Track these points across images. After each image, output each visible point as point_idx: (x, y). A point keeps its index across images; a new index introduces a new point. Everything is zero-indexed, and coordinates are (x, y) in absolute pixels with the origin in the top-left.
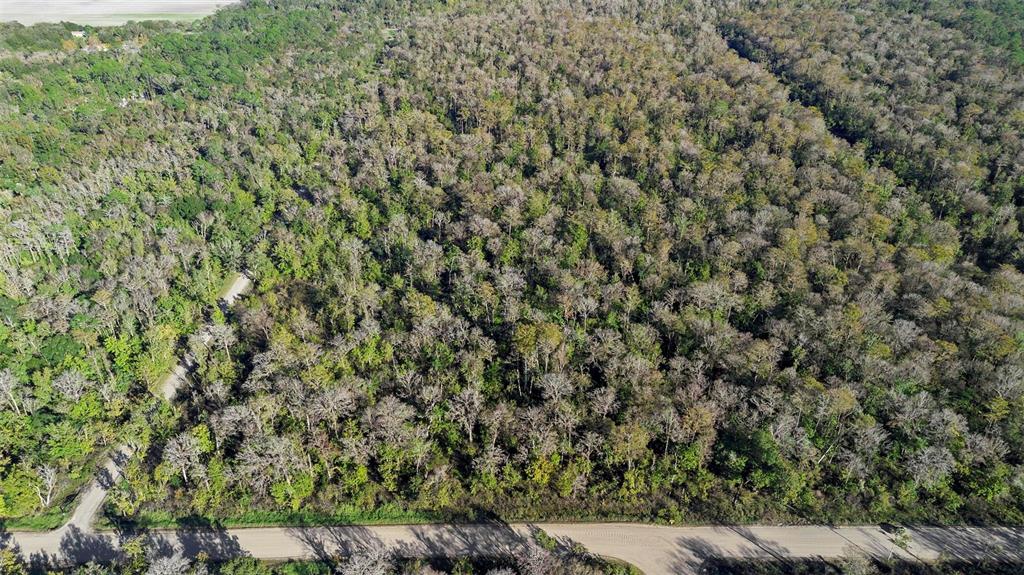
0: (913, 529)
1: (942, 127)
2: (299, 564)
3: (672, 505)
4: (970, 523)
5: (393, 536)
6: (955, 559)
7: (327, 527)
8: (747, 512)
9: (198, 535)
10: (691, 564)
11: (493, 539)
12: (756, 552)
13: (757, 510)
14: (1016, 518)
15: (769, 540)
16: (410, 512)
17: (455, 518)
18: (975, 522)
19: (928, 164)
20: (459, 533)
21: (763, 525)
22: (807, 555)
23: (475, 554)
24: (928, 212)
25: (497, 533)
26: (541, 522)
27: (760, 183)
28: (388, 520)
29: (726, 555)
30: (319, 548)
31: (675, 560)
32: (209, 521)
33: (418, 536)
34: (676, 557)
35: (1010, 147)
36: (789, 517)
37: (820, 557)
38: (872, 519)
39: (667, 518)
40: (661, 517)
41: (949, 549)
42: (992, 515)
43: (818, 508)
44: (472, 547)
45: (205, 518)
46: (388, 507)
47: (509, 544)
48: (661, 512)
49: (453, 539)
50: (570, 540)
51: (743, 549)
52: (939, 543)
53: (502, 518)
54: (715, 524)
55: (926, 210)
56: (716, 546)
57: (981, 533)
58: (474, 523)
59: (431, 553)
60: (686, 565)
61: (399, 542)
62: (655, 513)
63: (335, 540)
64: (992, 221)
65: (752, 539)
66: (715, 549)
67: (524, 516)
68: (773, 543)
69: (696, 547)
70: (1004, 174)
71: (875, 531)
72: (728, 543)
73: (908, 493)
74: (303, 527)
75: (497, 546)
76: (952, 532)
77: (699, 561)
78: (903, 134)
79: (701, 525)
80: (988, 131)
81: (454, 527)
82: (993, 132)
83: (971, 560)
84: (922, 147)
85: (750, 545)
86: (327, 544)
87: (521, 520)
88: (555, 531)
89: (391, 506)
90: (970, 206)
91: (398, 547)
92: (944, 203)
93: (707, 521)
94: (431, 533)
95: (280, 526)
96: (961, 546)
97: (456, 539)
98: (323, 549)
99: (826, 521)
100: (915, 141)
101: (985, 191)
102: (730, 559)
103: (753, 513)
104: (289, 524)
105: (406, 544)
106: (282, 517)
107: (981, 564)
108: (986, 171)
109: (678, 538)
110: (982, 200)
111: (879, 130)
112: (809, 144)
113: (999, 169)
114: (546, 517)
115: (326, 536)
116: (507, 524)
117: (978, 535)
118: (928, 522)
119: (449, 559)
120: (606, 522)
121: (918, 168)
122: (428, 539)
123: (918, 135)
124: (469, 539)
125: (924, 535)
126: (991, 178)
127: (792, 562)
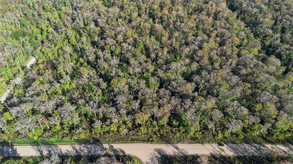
0: (227, 145)
1: (263, 6)
2: (34, 158)
3: (154, 137)
4: (246, 143)
5: (66, 148)
6: (238, 155)
7: (45, 145)
8: (178, 139)
9: (5, 148)
10: (157, 157)
11: (97, 149)
12: (178, 153)
13: (181, 138)
14: (260, 141)
15: (182, 149)
16: (72, 140)
17: (86, 142)
18: (247, 142)
19: (256, 19)
20: (87, 147)
21: (181, 143)
22: (193, 154)
23: (90, 154)
24: (252, 36)
25: (98, 147)
26: (113, 143)
27: (201, 26)
28: (65, 143)
29: (168, 154)
30: (41, 152)
31: (152, 156)
32: (9, 143)
33: (73, 148)
34: (152, 155)
35: (283, 13)
36: (190, 141)
37: (197, 154)
38: (215, 141)
39: (152, 141)
40: (150, 141)
41: (237, 151)
42: (253, 140)
43: (199, 138)
44: (90, 152)
45: (8, 142)
46: (65, 139)
47: (101, 151)
48: (151, 140)
49: (84, 149)
50: (121, 149)
51: (174, 152)
52: (234, 150)
53: (101, 142)
54: (167, 143)
55: (252, 35)
56: (166, 151)
57: (248, 146)
58: (92, 144)
59: (76, 154)
60: (155, 157)
61: (67, 150)
62: (149, 140)
63: (47, 150)
64: (272, 39)
65: (177, 148)
66: (165, 152)
67: (108, 141)
68: (183, 150)
69: (159, 151)
70: (280, 22)
71: (215, 146)
72: (169, 150)
73: (227, 133)
74: (37, 145)
75: (98, 152)
76: (239, 146)
77: (159, 156)
78: (250, 8)
79: (162, 144)
80: (277, 7)
81: (85, 145)
82: (279, 8)
83: (243, 155)
84: (255, 13)
85: (176, 151)
86: (44, 151)
87: (106, 143)
88: (116, 146)
89: (67, 138)
90: (266, 34)
91: (66, 152)
92: (258, 32)
93: (164, 143)
94: (78, 147)
95: (31, 145)
96: (241, 151)
97: (85, 149)
98: (42, 153)
99: (201, 142)
100: (253, 11)
101: (272, 29)
102: (169, 155)
103: (179, 139)
104: (33, 144)
105: (69, 151)
106: (31, 142)
107: (246, 157)
108: (274, 21)
109: (154, 148)
110: (270, 31)
111: (243, 7)
112: (220, 12)
113: (278, 21)
114: (115, 142)
115: (44, 149)
116: (102, 144)
117: (247, 147)
118: (233, 143)
119: (82, 156)
120: (133, 143)
121: (253, 20)
122: (76, 149)
123: (255, 8)
124: (89, 149)
125: (231, 147)
126: (275, 24)
127: (188, 156)
